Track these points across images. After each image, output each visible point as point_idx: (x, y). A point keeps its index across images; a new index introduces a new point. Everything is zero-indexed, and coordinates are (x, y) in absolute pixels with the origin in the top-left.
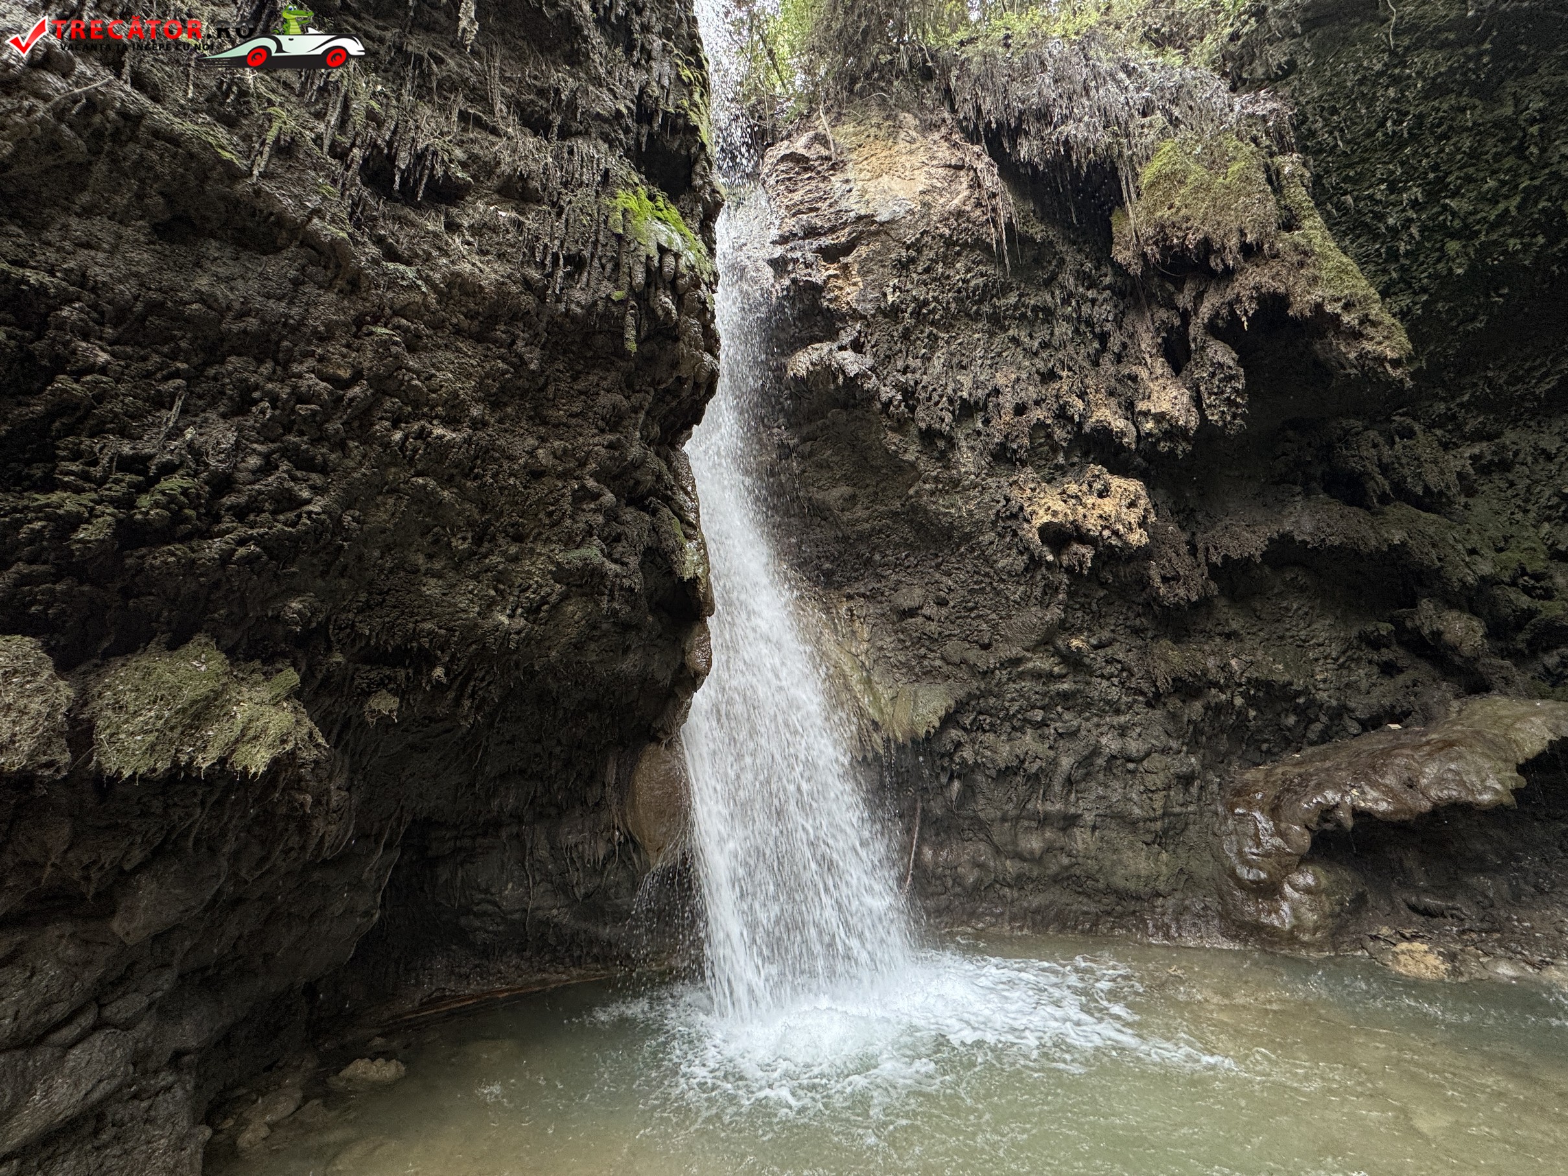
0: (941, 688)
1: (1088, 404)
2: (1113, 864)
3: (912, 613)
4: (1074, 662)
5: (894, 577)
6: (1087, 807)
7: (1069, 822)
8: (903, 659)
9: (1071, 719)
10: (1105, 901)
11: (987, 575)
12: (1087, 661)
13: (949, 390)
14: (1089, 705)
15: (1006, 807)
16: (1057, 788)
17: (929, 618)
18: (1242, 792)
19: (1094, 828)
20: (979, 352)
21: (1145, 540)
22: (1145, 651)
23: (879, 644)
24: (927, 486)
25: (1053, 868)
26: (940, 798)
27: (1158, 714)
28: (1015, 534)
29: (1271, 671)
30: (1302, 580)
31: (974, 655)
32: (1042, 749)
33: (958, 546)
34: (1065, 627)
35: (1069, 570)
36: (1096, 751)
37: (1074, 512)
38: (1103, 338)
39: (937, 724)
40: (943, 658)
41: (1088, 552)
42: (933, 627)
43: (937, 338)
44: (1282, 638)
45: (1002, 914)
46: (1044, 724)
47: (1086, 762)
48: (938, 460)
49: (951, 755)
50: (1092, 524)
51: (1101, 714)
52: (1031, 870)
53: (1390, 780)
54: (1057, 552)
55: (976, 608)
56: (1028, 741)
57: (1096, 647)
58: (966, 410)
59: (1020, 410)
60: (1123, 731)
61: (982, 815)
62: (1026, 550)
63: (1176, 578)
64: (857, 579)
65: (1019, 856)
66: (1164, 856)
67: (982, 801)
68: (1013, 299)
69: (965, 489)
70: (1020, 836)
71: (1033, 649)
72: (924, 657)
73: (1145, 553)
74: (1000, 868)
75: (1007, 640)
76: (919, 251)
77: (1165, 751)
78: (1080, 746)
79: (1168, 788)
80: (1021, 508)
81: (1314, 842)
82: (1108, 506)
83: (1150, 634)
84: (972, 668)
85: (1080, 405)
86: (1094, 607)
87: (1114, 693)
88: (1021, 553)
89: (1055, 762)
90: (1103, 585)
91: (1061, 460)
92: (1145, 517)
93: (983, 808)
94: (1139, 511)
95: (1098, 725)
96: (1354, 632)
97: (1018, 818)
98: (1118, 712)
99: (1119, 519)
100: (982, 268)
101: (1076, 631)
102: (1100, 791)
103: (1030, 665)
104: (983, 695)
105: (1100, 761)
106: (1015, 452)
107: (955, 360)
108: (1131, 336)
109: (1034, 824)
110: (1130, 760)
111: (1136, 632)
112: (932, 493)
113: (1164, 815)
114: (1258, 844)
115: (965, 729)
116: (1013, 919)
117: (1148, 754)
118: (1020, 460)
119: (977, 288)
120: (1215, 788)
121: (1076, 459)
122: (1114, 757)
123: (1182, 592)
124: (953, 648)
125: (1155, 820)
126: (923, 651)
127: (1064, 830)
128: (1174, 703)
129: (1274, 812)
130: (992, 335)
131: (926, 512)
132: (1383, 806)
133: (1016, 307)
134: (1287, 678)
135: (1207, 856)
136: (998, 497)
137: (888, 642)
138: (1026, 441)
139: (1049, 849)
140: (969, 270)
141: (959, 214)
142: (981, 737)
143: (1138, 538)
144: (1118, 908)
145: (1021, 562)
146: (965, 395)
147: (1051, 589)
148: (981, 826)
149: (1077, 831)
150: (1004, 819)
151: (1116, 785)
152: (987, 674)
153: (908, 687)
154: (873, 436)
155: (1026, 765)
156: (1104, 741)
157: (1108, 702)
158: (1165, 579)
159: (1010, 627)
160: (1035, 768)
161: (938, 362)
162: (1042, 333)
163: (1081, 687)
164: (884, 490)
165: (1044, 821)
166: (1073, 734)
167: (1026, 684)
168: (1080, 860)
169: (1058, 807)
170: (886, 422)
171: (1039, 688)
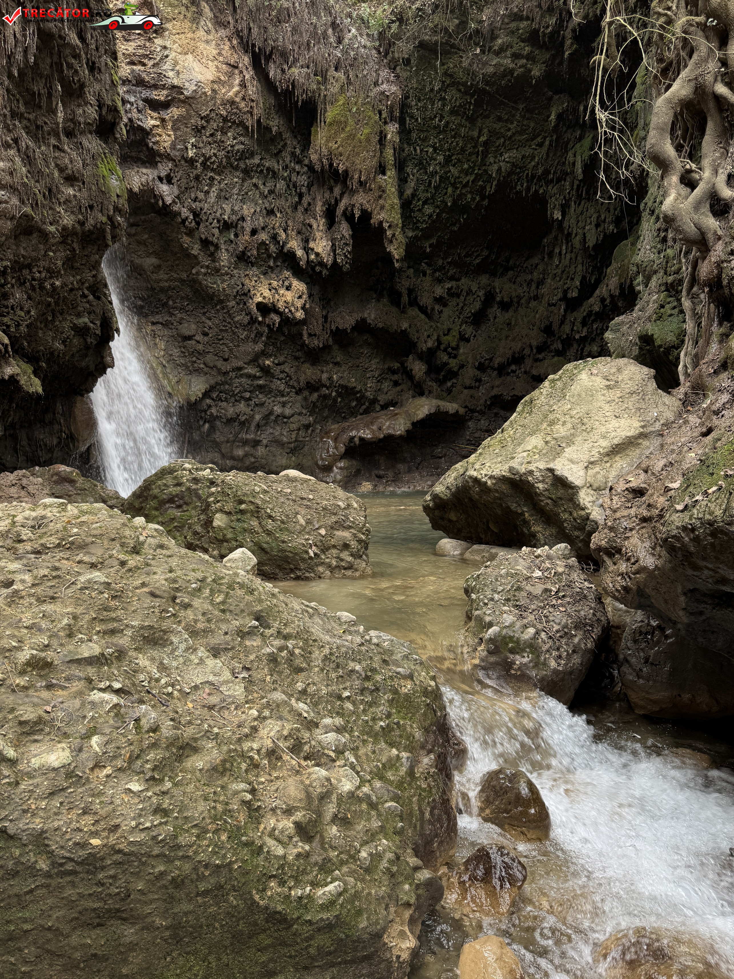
0: (203, 379)
1: (287, 236)
2: (273, 461)
3: (190, 338)
4: (266, 371)
5: (179, 315)
6: (264, 438)
7: (256, 443)
8: (183, 362)
9: (262, 398)
11: (229, 323)
12: (272, 371)
13: (218, 214)
14: (270, 392)
15: (228, 436)
16: (253, 428)
17: (198, 342)
18: (327, 433)
19: (266, 446)
20: (235, 191)
21: (303, 316)
22: (298, 368)
23: (170, 352)
24: (203, 270)
25: (248, 463)
26: (198, 432)
27: (299, 398)
28: (245, 304)
29: (349, 382)
30: (370, 340)
31: (220, 363)
32: (248, 410)
33: (216, 305)
34: (264, 354)
35: (268, 326)
36: (271, 413)
37: (274, 296)
38: (301, 196)
39: (201, 396)
40: (204, 364)
41: (277, 319)
42: (200, 347)
43: (214, 179)
44: (358, 366)
46: (250, 399)
47: (266, 417)
48: (209, 256)
49: (205, 411)
50: (281, 305)
51: (276, 396)
52: (237, 465)
53: (375, 427)
54: (264, 316)
55: (222, 339)
56: (242, 407)
57: (277, 365)
58: (226, 226)
59: (254, 232)
60: (284, 404)
61: (218, 440)
62: (249, 313)
63: (315, 335)
64: (157, 313)
65: (233, 458)
66: (293, 458)
67: (218, 433)
68: (256, 161)
69: (223, 275)
70: (234, 449)
71: (248, 363)
72: (195, 362)
73: (303, 322)
75: (236, 357)
76: (208, 122)
77: (300, 414)
78: (264, 411)
79: (299, 429)
80: (249, 291)
81: (346, 450)
82: (289, 296)
83: (302, 360)
84: (219, 370)
85: (284, 236)
86: (279, 345)
87: (282, 387)
88: (247, 315)
89: (253, 417)
90: (283, 334)
91: (271, 263)
92: (305, 305)
93: (218, 437)
94: (302, 301)
95: (274, 401)
96: (386, 366)
97: (234, 441)
98: (283, 396)
99: (293, 305)
100: (242, 139)
101: (268, 356)
102: (271, 431)
103: (246, 371)
104: (223, 384)
105: (273, 418)
106: (249, 257)
107: (223, 194)
108: (314, 199)
109: (241, 444)
110: (285, 417)
111: (296, 358)
112: (205, 274)
113: (296, 441)
114: (328, 452)
115: (213, 399)
117: (293, 415)
118: (251, 262)
119: (238, 151)
120: (318, 431)
121: (279, 264)
122: (278, 416)
123: (316, 342)
124: (209, 358)
125: (291, 443)
126: (194, 359)
127: (254, 447)
128: (306, 393)
129: (336, 440)
130: (244, 180)
131: (200, 283)
132: (369, 436)
133: (258, 166)
134: (354, 385)
135: (310, 458)
136: (239, 283)
137: (176, 352)
138: (255, 252)
139: (246, 455)
140: (235, 138)
141: (232, 103)
142: (220, 404)
143: (300, 315)
145: (247, 319)
146: (226, 217)
147: (259, 334)
148: (217, 445)
149: (259, 447)
150: (228, 442)
151: (278, 428)
152: (226, 373)
153: (186, 377)
154: (174, 235)
155: (240, 417)
156: (275, 408)
157: (279, 391)
158: (310, 335)
159: (238, 351)
160: (244, 418)
161: (213, 195)
162: (270, 184)
163: (267, 383)
164: (177, 265)
165: (245, 442)
166: (262, 405)
167: (243, 380)
168: (259, 460)
169: (252, 436)
170: (183, 229)
171: (249, 382)
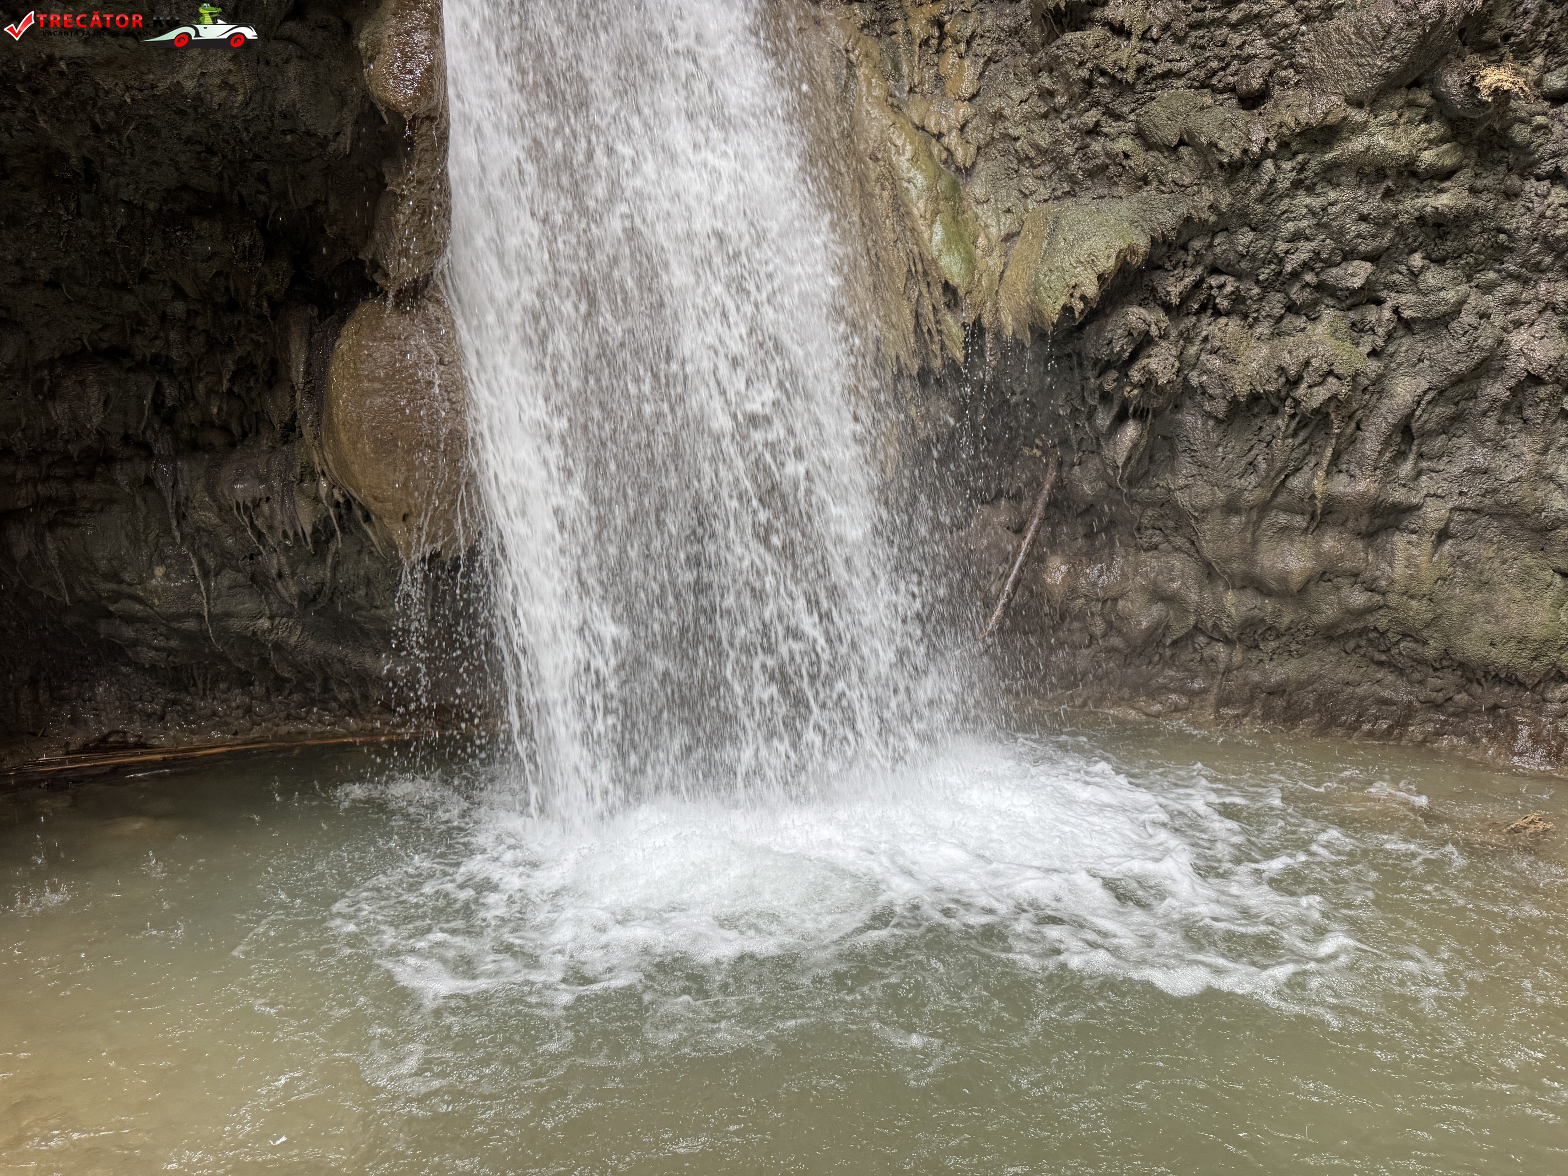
0: (1123, 207)
2: (1470, 611)
4: (1482, 134)
6: (1437, 493)
7: (1384, 519)
9: (1443, 286)
10: (1433, 682)
12: (1522, 133)
14: (1500, 252)
15: (1237, 483)
16: (1371, 445)
19: (1443, 535)
23: (995, 104)
25: (1329, 612)
26: (1095, 461)
31: (1217, 121)
32: (1353, 355)
34: (1476, 32)
36: (1490, 365)
45: (1204, 691)
46: (1367, 296)
47: (1459, 388)
49: (1123, 366)
51: (1529, 274)
52: (1278, 614)
56: (1319, 336)
57: (1558, 99)
61: (1182, 498)
65: (1254, 584)
67: (1186, 468)
70: (1264, 545)
71: (1374, 100)
74: (1209, 606)
75: (1310, 78)
78: (1450, 353)
89: (1375, 387)
93: (1185, 484)
95: (1512, 303)
97: (1264, 507)
102: (1480, 457)
104: (1225, 223)
105: (1497, 389)
109: (1300, 521)
115: (1167, 308)
116: (1224, 701)
122: (1535, 380)
127: (1368, 535)
137: (1016, 98)
139: (1325, 574)
142: (1208, 327)
144: (1462, 698)
148: (1178, 520)
149: (1399, 541)
150: (1231, 508)
151: (1525, 443)
152: (1241, 169)
153: (1049, 209)
155: (1301, 390)
156: (1519, 339)
157: (1553, 245)
159: (1323, 42)
160: (1321, 395)
163: (1487, 202)
165: (1324, 514)
166: (1439, 322)
167: (1340, 195)
168: (1393, 599)
169: (1362, 486)
171: (1372, 205)
